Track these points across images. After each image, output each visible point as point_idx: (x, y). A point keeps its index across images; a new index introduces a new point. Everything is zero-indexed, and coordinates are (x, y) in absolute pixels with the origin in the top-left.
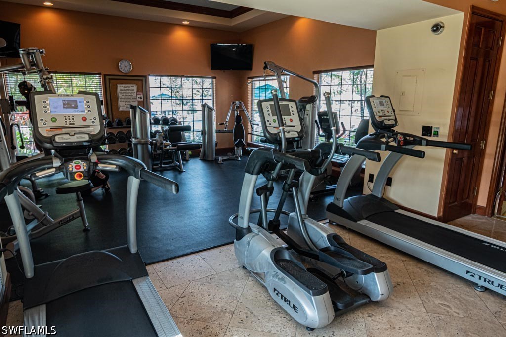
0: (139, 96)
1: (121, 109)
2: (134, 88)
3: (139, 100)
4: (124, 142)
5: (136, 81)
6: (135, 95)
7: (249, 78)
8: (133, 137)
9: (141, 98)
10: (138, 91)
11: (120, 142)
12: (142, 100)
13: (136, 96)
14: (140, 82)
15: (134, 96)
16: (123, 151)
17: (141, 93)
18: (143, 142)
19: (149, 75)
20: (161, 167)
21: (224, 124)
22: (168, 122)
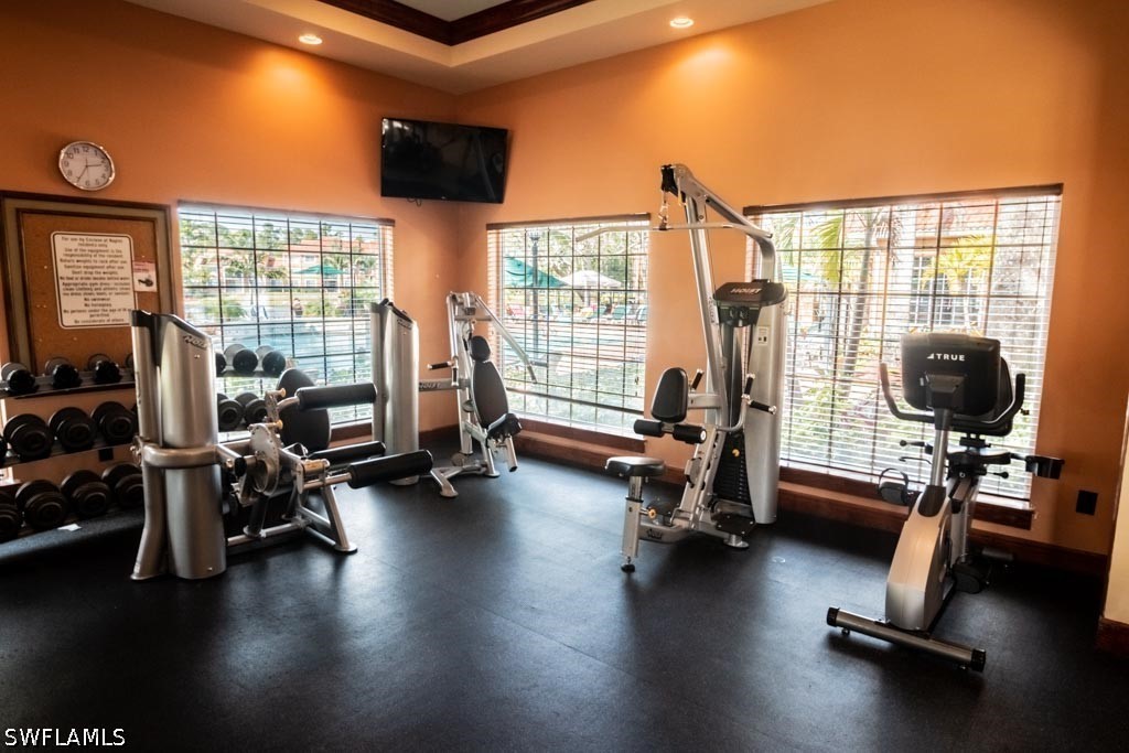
0: (143, 276)
1: (68, 320)
2: (122, 246)
3: (143, 288)
4: (89, 447)
5: (128, 224)
6: (126, 272)
7: (491, 227)
8: (146, 442)
9: (148, 283)
10: (138, 256)
11: (69, 450)
12: (154, 288)
13: (128, 274)
14: (145, 227)
15: (121, 273)
16: (85, 487)
17: (151, 266)
18: (193, 462)
19: (180, 203)
20: (255, 538)
21: (445, 365)
22: (255, 363)
